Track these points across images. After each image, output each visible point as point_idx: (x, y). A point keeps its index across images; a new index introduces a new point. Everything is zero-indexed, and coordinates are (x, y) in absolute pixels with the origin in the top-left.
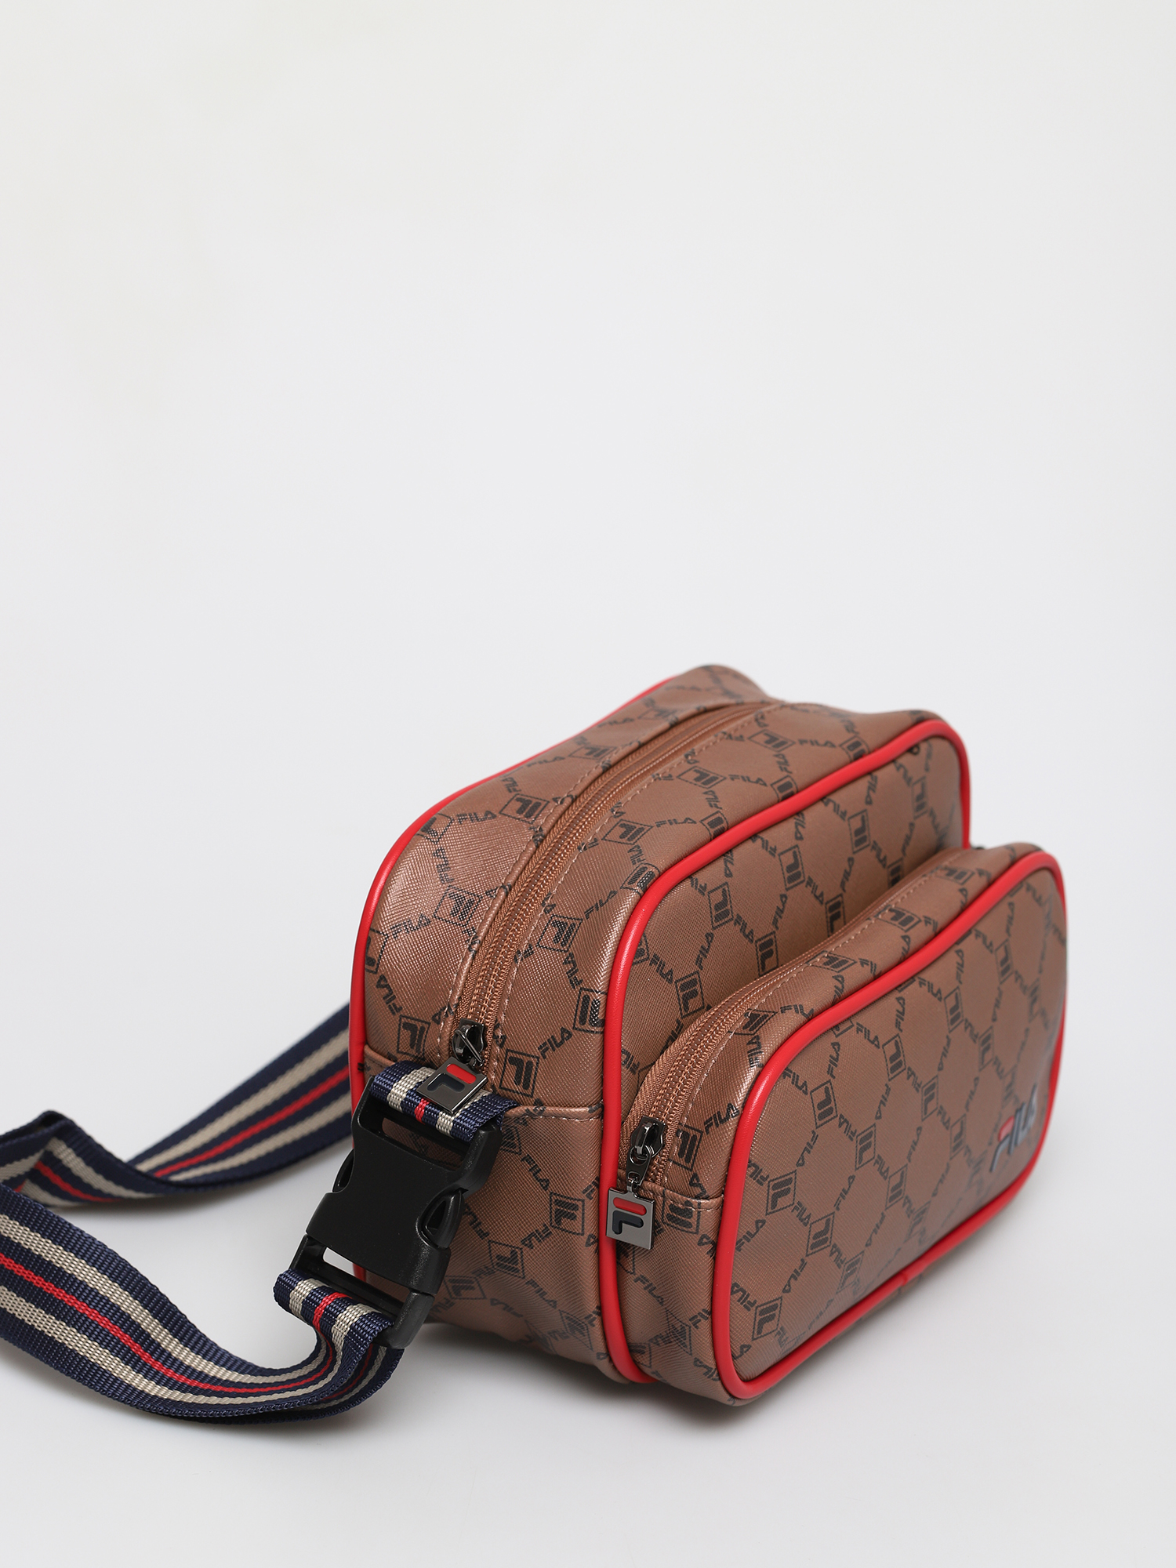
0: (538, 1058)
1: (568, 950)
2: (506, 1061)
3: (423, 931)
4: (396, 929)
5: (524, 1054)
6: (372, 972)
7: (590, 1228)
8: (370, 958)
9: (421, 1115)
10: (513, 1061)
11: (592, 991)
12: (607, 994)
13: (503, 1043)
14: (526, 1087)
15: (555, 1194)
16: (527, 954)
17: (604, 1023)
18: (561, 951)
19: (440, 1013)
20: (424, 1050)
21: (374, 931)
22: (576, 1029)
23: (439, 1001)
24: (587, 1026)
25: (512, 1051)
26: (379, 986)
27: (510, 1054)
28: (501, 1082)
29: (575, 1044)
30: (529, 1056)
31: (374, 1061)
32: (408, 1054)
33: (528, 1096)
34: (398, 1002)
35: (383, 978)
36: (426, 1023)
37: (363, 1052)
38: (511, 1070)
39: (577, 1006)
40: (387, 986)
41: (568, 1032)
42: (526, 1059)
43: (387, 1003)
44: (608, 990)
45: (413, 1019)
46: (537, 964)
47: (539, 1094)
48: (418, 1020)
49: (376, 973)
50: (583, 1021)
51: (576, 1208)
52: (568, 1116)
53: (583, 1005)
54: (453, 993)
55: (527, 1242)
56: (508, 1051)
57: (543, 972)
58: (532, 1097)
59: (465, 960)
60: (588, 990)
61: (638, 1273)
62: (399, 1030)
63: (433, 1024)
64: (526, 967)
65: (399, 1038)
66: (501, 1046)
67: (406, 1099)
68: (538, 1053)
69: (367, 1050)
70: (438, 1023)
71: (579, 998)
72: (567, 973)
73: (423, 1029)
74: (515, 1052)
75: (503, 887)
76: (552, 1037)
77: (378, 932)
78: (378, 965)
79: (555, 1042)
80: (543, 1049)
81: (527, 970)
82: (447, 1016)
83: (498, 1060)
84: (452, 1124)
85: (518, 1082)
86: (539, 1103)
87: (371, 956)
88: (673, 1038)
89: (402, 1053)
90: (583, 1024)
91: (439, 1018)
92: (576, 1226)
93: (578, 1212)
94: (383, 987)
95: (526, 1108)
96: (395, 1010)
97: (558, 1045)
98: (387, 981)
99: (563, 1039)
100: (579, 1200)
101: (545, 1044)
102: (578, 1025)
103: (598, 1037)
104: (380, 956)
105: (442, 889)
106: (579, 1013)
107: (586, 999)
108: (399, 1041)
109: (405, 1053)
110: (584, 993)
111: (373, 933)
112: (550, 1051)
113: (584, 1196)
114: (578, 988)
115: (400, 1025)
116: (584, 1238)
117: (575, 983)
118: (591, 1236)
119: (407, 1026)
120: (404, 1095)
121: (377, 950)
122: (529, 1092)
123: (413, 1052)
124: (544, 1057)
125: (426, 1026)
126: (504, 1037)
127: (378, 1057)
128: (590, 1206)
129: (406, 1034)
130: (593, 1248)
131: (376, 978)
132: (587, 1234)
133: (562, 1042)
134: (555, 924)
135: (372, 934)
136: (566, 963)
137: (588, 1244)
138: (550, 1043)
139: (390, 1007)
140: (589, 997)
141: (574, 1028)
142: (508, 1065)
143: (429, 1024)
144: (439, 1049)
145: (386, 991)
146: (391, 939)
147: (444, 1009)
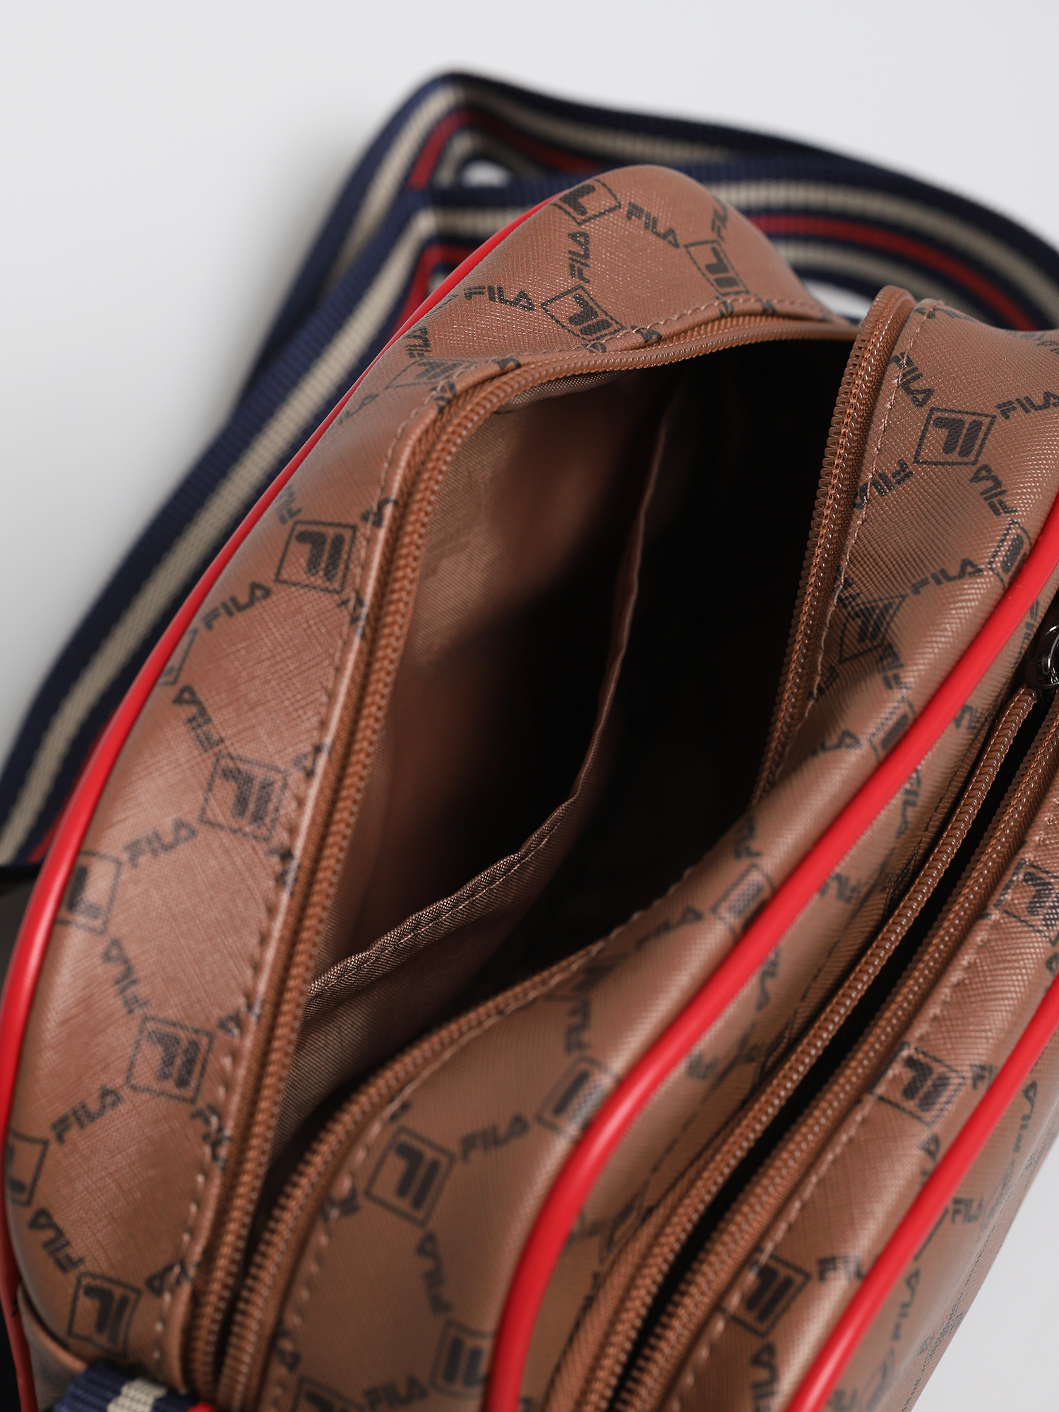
1: (426, 1222)
2: (299, 1394)
4: (61, 1127)
5: (337, 1395)
6: (20, 1202)
8: (15, 1181)
11: (471, 1331)
13: (296, 1363)
18: (413, 1220)
19: (162, 1275)
21: (17, 1136)
22: (437, 1386)
23: (162, 1252)
24: (457, 1386)
25: (312, 1383)
26: (34, 1224)
27: (307, 1386)
30: (344, 1398)
34: (76, 1251)
35: (42, 1212)
36: (132, 1289)
40: (52, 1225)
41: (420, 1386)
43: (51, 1254)
45: (107, 1280)
48: (118, 1283)
49: (29, 1204)
50: (449, 1378)
54: (190, 1239)
56: (303, 1379)
62: (76, 1296)
63: (147, 1295)
65: (73, 1310)
66: (290, 1368)
68: (362, 1400)
70: (158, 1292)
71: (445, 1336)
72: (423, 1277)
73: (124, 1300)
74: (320, 1387)
76: (392, 1383)
77: (28, 1138)
78: (32, 1191)
79: (396, 1394)
80: (373, 1397)
82: (179, 1282)
83: (283, 1387)
87: (16, 1176)
90: (450, 1381)
91: (161, 1284)
94: (42, 1227)
96: (66, 1264)
97: (401, 1402)
98: (51, 1218)
99: (411, 1396)
101: (376, 1391)
102: (440, 1382)
104: (35, 1179)
106: (442, 1363)
107: (458, 1346)
108: (72, 1318)
110: (454, 1331)
111: (16, 1139)
112: (386, 1404)
115: (77, 1289)
117: (439, 1305)
119: (90, 1291)
121: (29, 1168)
123: (103, 1340)
125: (132, 1296)
126: (297, 1356)
129: (88, 1306)
131: (28, 1214)
133: (409, 1399)
135: (11, 1141)
136: (420, 1254)
138: (387, 1392)
139: (57, 1261)
140: (463, 1342)
141: (432, 1383)
142: (305, 1402)
143: (139, 1292)
144: (160, 1344)
145: (49, 1234)
146: (54, 1146)
147: (169, 1268)
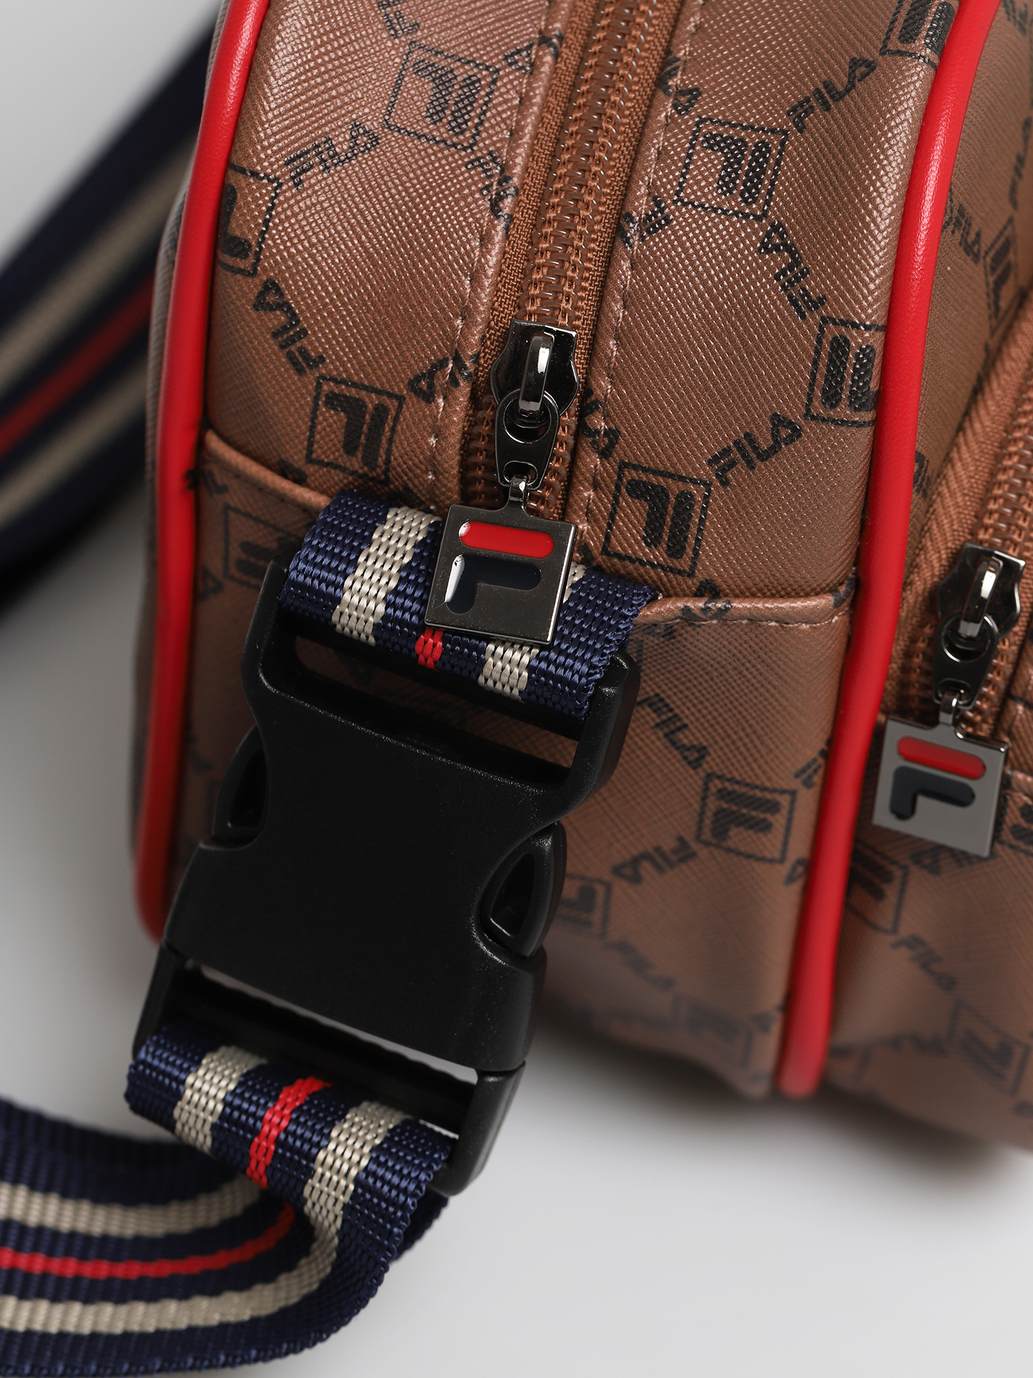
0: (708, 486)
1: (765, 214)
2: (618, 488)
3: (366, 164)
4: (298, 165)
5: (671, 476)
6: (241, 271)
7: (799, 847)
8: (235, 238)
9: (437, 655)
10: (637, 490)
11: (855, 325)
12: (888, 328)
13: (612, 445)
14: (676, 550)
15: (719, 777)
16: (651, 225)
17: (880, 402)
18: (746, 216)
19: (431, 375)
20: (388, 462)
21: (243, 171)
22: (813, 418)
23: (429, 346)
24: (844, 411)
25: (635, 467)
26: (260, 304)
27: (630, 474)
28: (607, 538)
29: (809, 453)
30: (682, 479)
31: (238, 475)
32: (337, 467)
33: (680, 572)
34: (315, 343)
35: (271, 286)
36: (391, 395)
37: (201, 445)
38: (633, 514)
39: (815, 363)
40: (284, 306)
41: (790, 424)
42: (675, 487)
43: (282, 347)
44: (889, 320)
45: (355, 385)
46: (685, 250)
47: (711, 565)
48: (370, 389)
49: (254, 273)
50: (831, 398)
51: (774, 807)
52: (783, 620)
53: (831, 360)
54: (466, 325)
55: (630, 871)
56: (623, 466)
57: (707, 270)
58: (691, 575)
59: (485, 239)
60: (843, 323)
61: (905, 931)
62: (316, 408)
63: (412, 401)
64: (657, 259)
65: (312, 429)
66: (605, 454)
67: (386, 617)
68: (706, 472)
69: (214, 442)
70: (429, 397)
71: (819, 341)
72: (777, 277)
73: (381, 411)
74: (645, 470)
75: (544, 40)
76: (747, 435)
77: (255, 174)
78: (257, 255)
79: (755, 449)
80: (723, 463)
81: (661, 265)
82: (454, 382)
83: (596, 486)
84: (525, 674)
85: (652, 539)
86: (709, 590)
87: (238, 233)
88: (978, 390)
89: (321, 463)
90: (833, 406)
91: (431, 386)
92: (770, 844)
93: (778, 816)
94: (271, 308)
95: (680, 605)
96: (303, 362)
97: (764, 456)
98: (282, 295)
99: (776, 442)
100: (783, 792)
101: (726, 452)
102: (818, 408)
103: (864, 436)
104: (262, 233)
105: (392, 53)
106: (820, 380)
107: (840, 346)
108: (312, 436)
109: (328, 465)
110: (832, 331)
111: (241, 176)
112: (741, 466)
113: (796, 784)
114: (814, 319)
115: (316, 398)
116: (784, 869)
117: (805, 304)
118: (799, 862)
119: (334, 401)
120: (381, 608)
121: (255, 218)
122: (684, 563)
123: (355, 463)
124: (725, 483)
125: (392, 405)
126: (613, 434)
127: (254, 469)
128: (807, 800)
129: (332, 422)
130: (797, 887)
131: (252, 287)
132: (793, 856)
133: (774, 449)
134: (712, 142)
135: (234, 179)
136: (768, 251)
137: (790, 879)
138: (741, 449)
139: (291, 357)
140: (847, 342)
141: (808, 415)
142: (626, 501)
143: (401, 399)
144: (433, 463)
145: (281, 318)
146: (288, 190)
147: (442, 364)
